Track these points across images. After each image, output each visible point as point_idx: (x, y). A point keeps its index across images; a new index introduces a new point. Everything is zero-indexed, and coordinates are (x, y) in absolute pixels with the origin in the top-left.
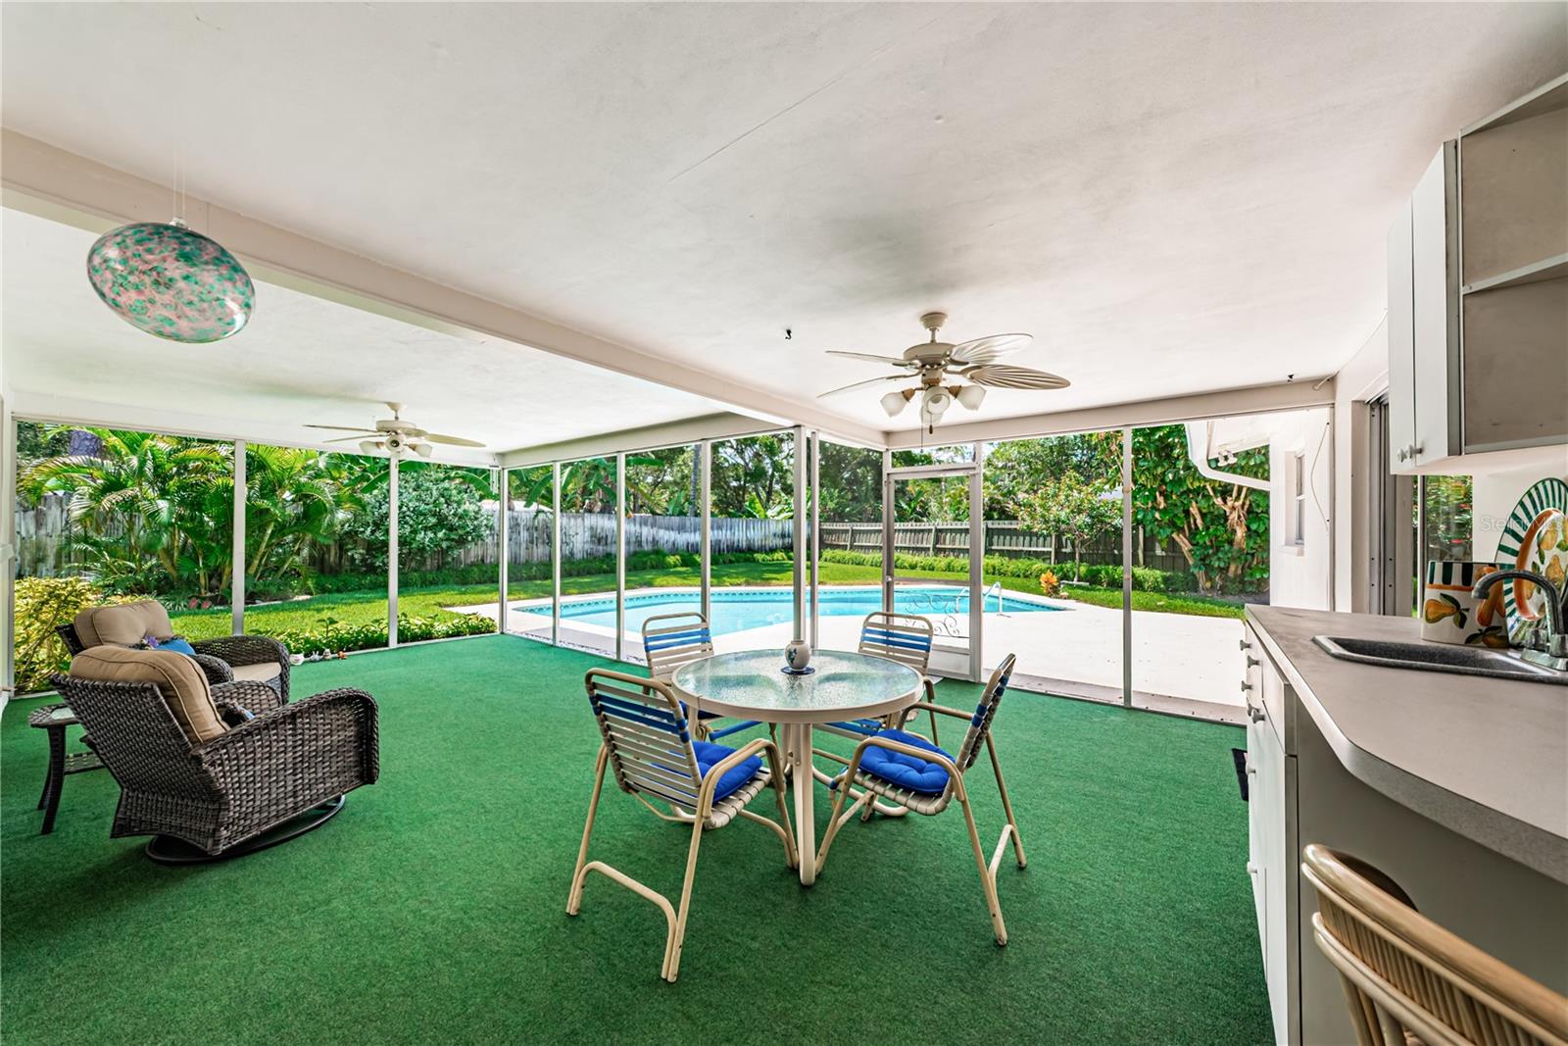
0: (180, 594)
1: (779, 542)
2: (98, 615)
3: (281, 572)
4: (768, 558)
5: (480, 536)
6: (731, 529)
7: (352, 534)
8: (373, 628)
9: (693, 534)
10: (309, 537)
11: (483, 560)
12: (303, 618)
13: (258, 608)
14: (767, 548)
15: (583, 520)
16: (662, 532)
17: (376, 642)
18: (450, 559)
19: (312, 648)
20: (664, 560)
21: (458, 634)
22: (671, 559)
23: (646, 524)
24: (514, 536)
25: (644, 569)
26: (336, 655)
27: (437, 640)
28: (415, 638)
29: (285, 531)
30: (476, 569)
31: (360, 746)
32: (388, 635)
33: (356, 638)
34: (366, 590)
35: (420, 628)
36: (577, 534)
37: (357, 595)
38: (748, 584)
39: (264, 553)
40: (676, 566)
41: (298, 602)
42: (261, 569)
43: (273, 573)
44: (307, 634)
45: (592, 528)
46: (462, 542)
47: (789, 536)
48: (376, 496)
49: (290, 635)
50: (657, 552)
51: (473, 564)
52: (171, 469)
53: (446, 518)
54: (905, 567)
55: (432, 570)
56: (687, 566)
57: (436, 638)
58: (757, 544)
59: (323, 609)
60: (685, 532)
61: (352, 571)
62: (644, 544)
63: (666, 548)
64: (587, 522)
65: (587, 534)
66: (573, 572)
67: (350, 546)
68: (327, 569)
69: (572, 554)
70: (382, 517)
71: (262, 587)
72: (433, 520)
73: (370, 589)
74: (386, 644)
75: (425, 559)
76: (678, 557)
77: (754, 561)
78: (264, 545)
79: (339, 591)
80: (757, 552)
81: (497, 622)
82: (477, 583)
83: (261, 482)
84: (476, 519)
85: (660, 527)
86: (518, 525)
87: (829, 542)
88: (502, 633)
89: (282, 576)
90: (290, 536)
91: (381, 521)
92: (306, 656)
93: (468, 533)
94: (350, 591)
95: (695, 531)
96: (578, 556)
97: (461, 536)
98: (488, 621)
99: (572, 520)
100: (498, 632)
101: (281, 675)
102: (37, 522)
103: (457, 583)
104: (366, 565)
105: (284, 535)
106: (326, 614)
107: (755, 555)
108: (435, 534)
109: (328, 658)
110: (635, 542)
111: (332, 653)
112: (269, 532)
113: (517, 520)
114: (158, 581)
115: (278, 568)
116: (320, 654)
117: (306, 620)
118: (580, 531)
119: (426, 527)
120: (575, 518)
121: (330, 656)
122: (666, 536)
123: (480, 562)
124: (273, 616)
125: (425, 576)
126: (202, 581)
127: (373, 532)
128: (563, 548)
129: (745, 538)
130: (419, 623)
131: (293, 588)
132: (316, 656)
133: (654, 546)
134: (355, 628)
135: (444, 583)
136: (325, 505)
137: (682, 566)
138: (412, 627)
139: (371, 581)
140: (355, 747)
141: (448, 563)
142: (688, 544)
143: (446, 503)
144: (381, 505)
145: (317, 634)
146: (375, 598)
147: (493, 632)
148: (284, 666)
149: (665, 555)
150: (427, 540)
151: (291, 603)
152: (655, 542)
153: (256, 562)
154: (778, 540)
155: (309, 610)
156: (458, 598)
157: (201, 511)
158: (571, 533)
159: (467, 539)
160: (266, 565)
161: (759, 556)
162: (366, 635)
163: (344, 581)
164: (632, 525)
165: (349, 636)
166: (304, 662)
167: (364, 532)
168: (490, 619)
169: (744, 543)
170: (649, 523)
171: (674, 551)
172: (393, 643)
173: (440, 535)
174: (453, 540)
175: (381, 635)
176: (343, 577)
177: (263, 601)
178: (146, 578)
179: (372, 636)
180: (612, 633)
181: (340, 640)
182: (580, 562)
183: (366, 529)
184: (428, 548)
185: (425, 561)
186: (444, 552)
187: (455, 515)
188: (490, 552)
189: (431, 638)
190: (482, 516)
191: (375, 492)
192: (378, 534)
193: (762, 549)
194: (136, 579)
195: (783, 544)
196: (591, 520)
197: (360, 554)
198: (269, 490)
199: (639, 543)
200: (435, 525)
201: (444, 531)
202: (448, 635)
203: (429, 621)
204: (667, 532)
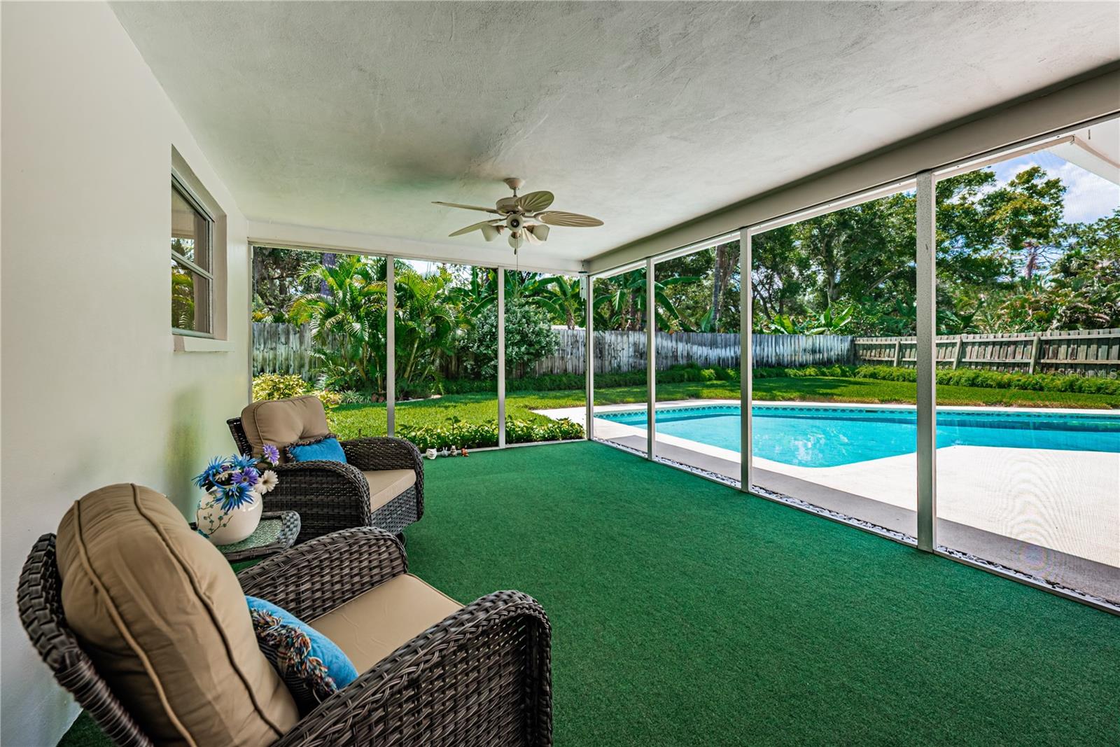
0: (367, 391)
1: (810, 358)
2: (260, 410)
3: (424, 377)
4: (800, 373)
5: (550, 351)
6: (760, 345)
7: (465, 349)
8: (486, 428)
9: (724, 350)
10: (439, 351)
11: (551, 371)
12: (436, 413)
13: (411, 403)
14: (797, 363)
15: (628, 337)
16: (695, 348)
17: (487, 441)
18: (529, 370)
19: (443, 444)
20: (699, 373)
21: (553, 438)
22: (707, 373)
23: (681, 341)
24: (574, 351)
25: (682, 381)
26: (460, 451)
27: (536, 443)
28: (520, 439)
29: (426, 346)
30: (547, 378)
31: (522, 700)
32: (498, 435)
33: (475, 436)
34: (475, 393)
35: (522, 430)
36: (623, 349)
37: (469, 397)
38: (803, 399)
39: (413, 363)
40: (710, 379)
41: (434, 400)
42: (412, 374)
43: (419, 377)
44: (439, 431)
45: (635, 344)
46: (538, 355)
47: (820, 352)
48: (480, 319)
49: (427, 431)
50: (691, 366)
51: (545, 374)
52: (361, 301)
53: (527, 335)
54: (991, 386)
55: (516, 378)
56: (721, 380)
57: (535, 441)
58: (787, 359)
59: (449, 406)
60: (717, 347)
61: (466, 377)
62: (680, 359)
63: (699, 363)
64: (631, 339)
65: (631, 350)
66: (622, 383)
67: (465, 359)
68: (450, 377)
69: (619, 366)
70: (484, 335)
71: (412, 388)
72: (518, 337)
73: (477, 392)
74: (497, 444)
75: (512, 369)
76: (712, 371)
77: (786, 375)
78: (413, 356)
79: (458, 392)
80: (787, 367)
81: (585, 427)
82: (549, 390)
83: (411, 308)
84: (548, 336)
85: (694, 343)
86: (577, 341)
87: (867, 358)
88: (590, 440)
89: (424, 380)
90: (429, 350)
91: (484, 338)
92: (438, 451)
93: (543, 348)
94: (464, 393)
95: (726, 347)
96: (625, 368)
97: (537, 350)
98: (576, 426)
99: (619, 337)
100: (585, 438)
101: (416, 484)
102: (300, 341)
103: (534, 390)
104: (474, 374)
105: (425, 349)
106: (452, 412)
107: (786, 370)
108: (519, 348)
109: (454, 454)
110: (672, 357)
111: (457, 449)
112: (416, 346)
113: (576, 337)
114: (357, 381)
115: (421, 374)
116: (448, 450)
117: (438, 416)
118: (626, 346)
119: (513, 343)
120: (622, 335)
121: (456, 452)
122: (700, 351)
123: (549, 373)
124: (418, 410)
125: (512, 383)
126: (379, 382)
127: (478, 347)
128: (613, 361)
129: (774, 354)
130: (522, 425)
131: (430, 389)
132: (445, 452)
133: (687, 361)
134: (474, 427)
135: (525, 389)
136: (449, 323)
137: (715, 379)
138: (517, 429)
139: (477, 386)
140: (513, 704)
141: (527, 373)
142: (719, 358)
143: (527, 323)
144: (483, 326)
145: (445, 430)
146: (482, 399)
147: (581, 438)
148: (419, 475)
149: (700, 369)
150: (514, 353)
151: (429, 400)
152: (689, 357)
153: (409, 369)
154: (808, 354)
155: (439, 407)
156: (539, 402)
157: (378, 331)
158: (619, 348)
159: (541, 353)
160: (414, 372)
161: (791, 372)
162: (481, 434)
163: (460, 385)
164: (669, 342)
165: (469, 434)
166: (437, 457)
167: (473, 347)
168: (578, 424)
169: (774, 359)
170: (684, 339)
171: (707, 364)
172: (502, 444)
173: (523, 349)
174: (532, 354)
175: (493, 435)
176: (460, 382)
177: (413, 399)
178: (351, 379)
179: (486, 436)
180: (736, 457)
181: (463, 437)
182: (626, 373)
183: (474, 345)
184: (514, 360)
185: (512, 371)
186: (525, 364)
187: (533, 332)
188: (557, 364)
189: (531, 441)
190: (552, 333)
191: (479, 316)
192: (482, 349)
193: (792, 365)
194: (345, 380)
195: (814, 359)
196: (635, 337)
197: (471, 365)
198: (416, 314)
199: (675, 357)
200: (519, 341)
201: (525, 346)
202: (545, 439)
203: (529, 424)
204: (700, 348)
